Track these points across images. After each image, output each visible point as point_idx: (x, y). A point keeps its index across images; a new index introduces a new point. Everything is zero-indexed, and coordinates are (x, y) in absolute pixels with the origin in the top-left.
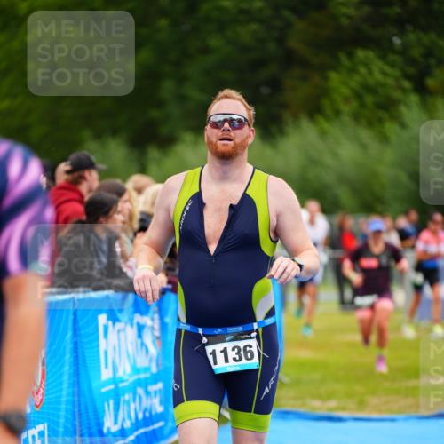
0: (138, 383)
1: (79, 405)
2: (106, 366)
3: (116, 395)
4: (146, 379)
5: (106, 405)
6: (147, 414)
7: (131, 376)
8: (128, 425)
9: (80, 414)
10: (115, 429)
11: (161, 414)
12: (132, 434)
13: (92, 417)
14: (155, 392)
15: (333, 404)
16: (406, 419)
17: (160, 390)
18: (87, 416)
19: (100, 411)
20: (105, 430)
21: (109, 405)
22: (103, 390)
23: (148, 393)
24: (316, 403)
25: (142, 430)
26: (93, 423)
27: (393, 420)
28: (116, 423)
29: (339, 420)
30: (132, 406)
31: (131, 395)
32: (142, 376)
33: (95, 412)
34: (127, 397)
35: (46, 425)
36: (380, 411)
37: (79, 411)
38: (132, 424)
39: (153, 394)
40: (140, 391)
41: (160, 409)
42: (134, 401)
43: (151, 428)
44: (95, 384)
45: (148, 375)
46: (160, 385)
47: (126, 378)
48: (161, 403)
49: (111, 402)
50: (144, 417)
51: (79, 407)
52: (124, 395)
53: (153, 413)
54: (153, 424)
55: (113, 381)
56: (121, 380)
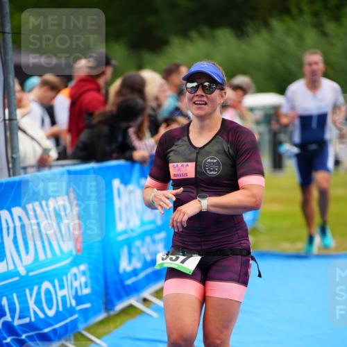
2: (121, 219)
3: (129, 243)
8: (138, 266)
10: (129, 269)
20: (121, 271)
22: (119, 239)
23: (154, 241)
30: (142, 250)
31: (140, 242)
32: (148, 227)
34: (137, 244)
39: (157, 242)
42: (143, 246)
44: (112, 234)
45: (153, 227)
46: (162, 235)
47: (136, 228)
49: (125, 248)
50: (151, 259)
52: (134, 242)
55: (125, 232)
56: (132, 231)
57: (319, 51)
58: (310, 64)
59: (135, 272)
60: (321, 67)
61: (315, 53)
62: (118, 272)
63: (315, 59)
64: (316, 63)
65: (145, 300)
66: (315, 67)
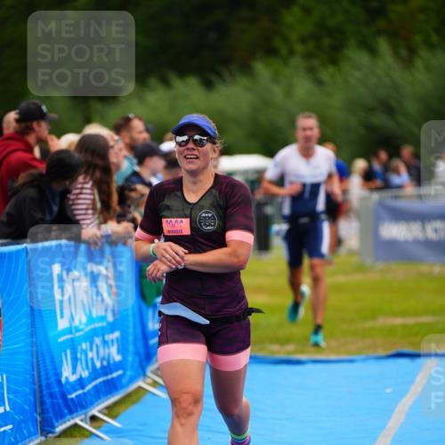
0: (94, 333)
1: (37, 356)
3: (73, 345)
4: (103, 328)
5: (63, 354)
6: (105, 363)
7: (87, 325)
8: (85, 374)
9: (38, 365)
10: (73, 378)
11: (120, 362)
12: (90, 383)
13: (50, 367)
14: (112, 341)
15: (291, 347)
16: (364, 360)
17: (117, 339)
18: (45, 366)
19: (57, 361)
20: (63, 380)
21: (66, 355)
22: (60, 340)
23: (105, 343)
24: (275, 347)
25: (101, 380)
26: (51, 373)
27: (352, 361)
28: (74, 373)
29: (298, 362)
30: (90, 355)
31: (88, 344)
32: (98, 325)
33: (53, 362)
34: (84, 346)
35: (5, 376)
36: (338, 353)
37: (38, 361)
38: (90, 373)
39: (110, 343)
40: (98, 340)
41: (118, 358)
42: (91, 350)
43: (109, 377)
44: (51, 334)
45: (104, 324)
46: (117, 334)
47: (82, 327)
48: (119, 352)
49: (68, 352)
50: (102, 366)
51: (38, 358)
52: (81, 345)
53: (111, 362)
54: (111, 373)
55: (69, 331)
56: (78, 330)
57: (313, 115)
58: (304, 129)
59: (81, 383)
60: (316, 132)
61: (309, 117)
62: (59, 382)
63: (309, 123)
64: (311, 129)
65: (93, 418)
66: (309, 133)
